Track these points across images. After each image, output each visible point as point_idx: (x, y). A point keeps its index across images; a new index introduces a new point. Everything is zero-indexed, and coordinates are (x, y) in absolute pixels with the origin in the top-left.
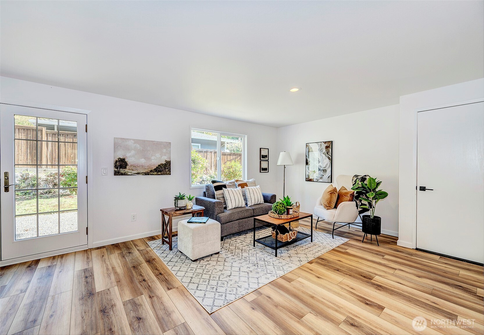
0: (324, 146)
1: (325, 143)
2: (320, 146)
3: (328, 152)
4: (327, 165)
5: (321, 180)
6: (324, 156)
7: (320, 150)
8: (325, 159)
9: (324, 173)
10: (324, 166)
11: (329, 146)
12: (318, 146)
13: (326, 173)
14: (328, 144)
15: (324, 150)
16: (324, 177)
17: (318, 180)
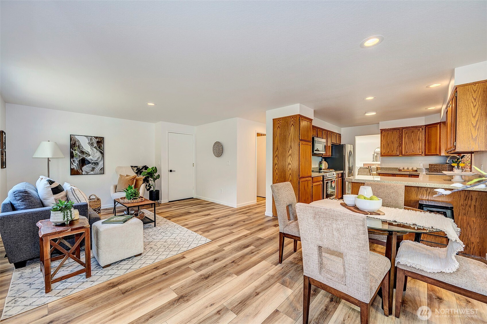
0: (95, 141)
1: (96, 138)
2: (89, 140)
3: (99, 146)
4: (99, 158)
5: (92, 173)
6: (95, 149)
7: (90, 143)
8: (96, 152)
9: (96, 166)
10: (96, 159)
11: (100, 141)
12: (87, 140)
13: (98, 166)
14: (99, 139)
15: (95, 145)
16: (95, 170)
17: (88, 173)
